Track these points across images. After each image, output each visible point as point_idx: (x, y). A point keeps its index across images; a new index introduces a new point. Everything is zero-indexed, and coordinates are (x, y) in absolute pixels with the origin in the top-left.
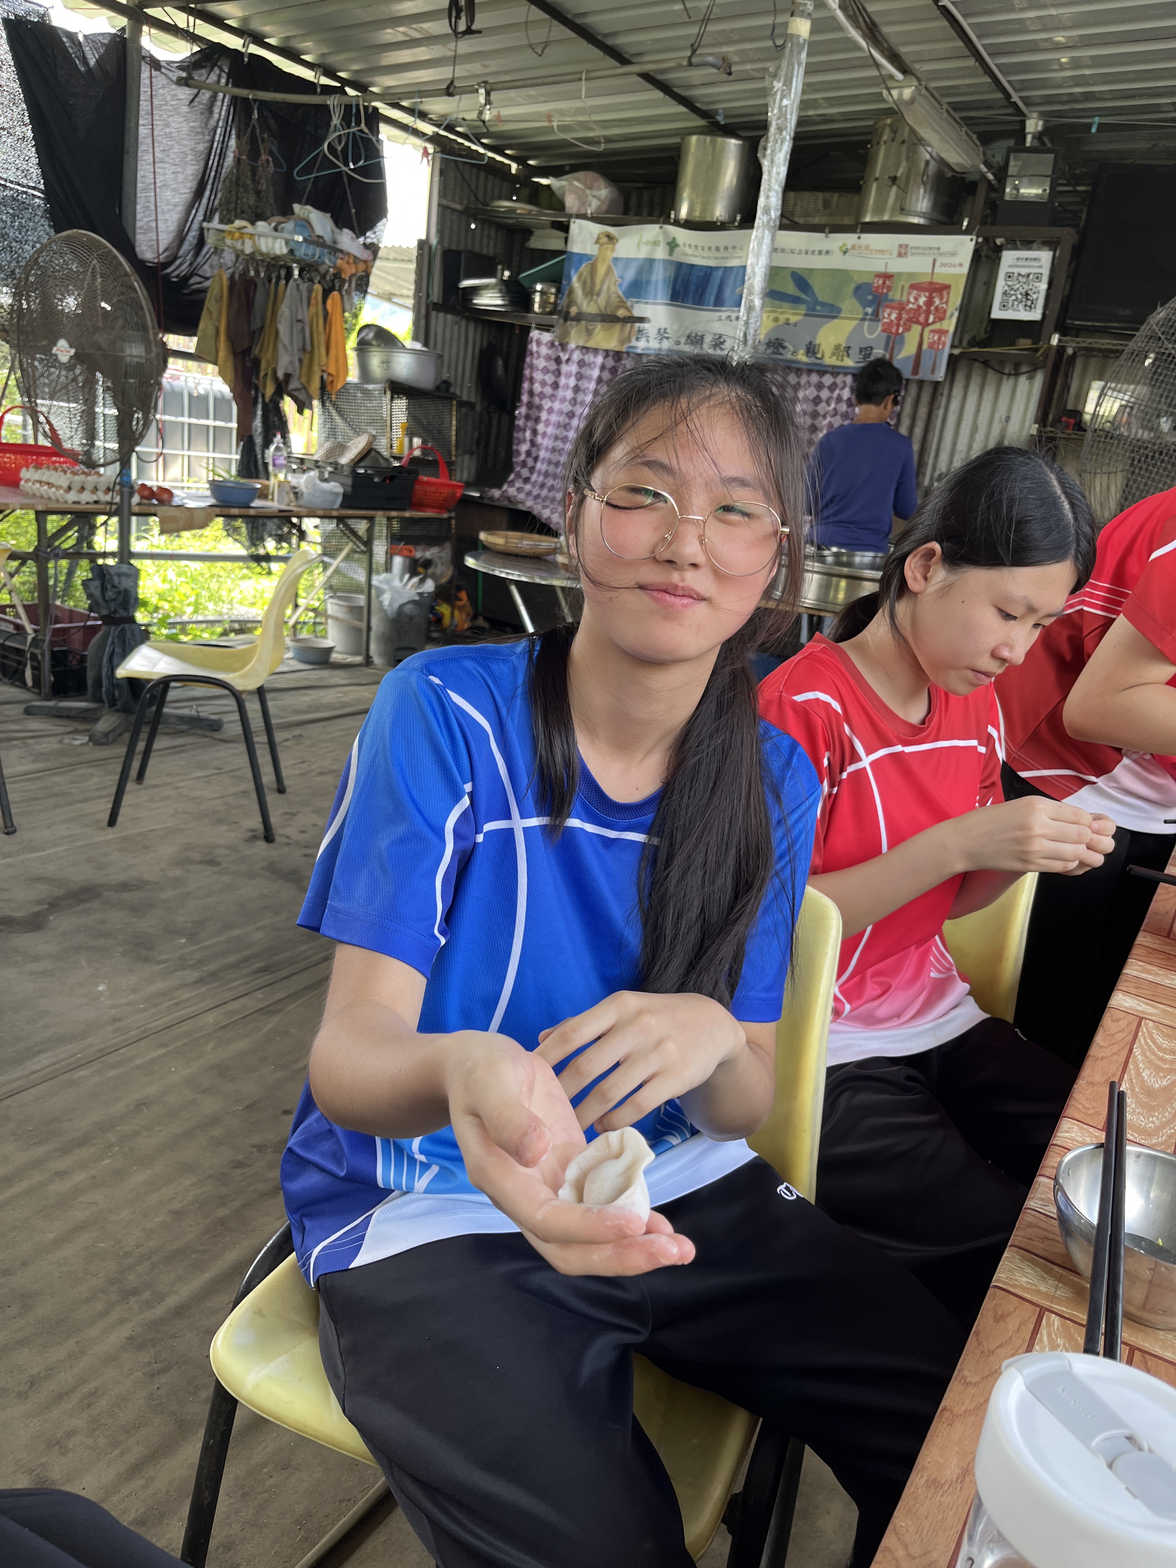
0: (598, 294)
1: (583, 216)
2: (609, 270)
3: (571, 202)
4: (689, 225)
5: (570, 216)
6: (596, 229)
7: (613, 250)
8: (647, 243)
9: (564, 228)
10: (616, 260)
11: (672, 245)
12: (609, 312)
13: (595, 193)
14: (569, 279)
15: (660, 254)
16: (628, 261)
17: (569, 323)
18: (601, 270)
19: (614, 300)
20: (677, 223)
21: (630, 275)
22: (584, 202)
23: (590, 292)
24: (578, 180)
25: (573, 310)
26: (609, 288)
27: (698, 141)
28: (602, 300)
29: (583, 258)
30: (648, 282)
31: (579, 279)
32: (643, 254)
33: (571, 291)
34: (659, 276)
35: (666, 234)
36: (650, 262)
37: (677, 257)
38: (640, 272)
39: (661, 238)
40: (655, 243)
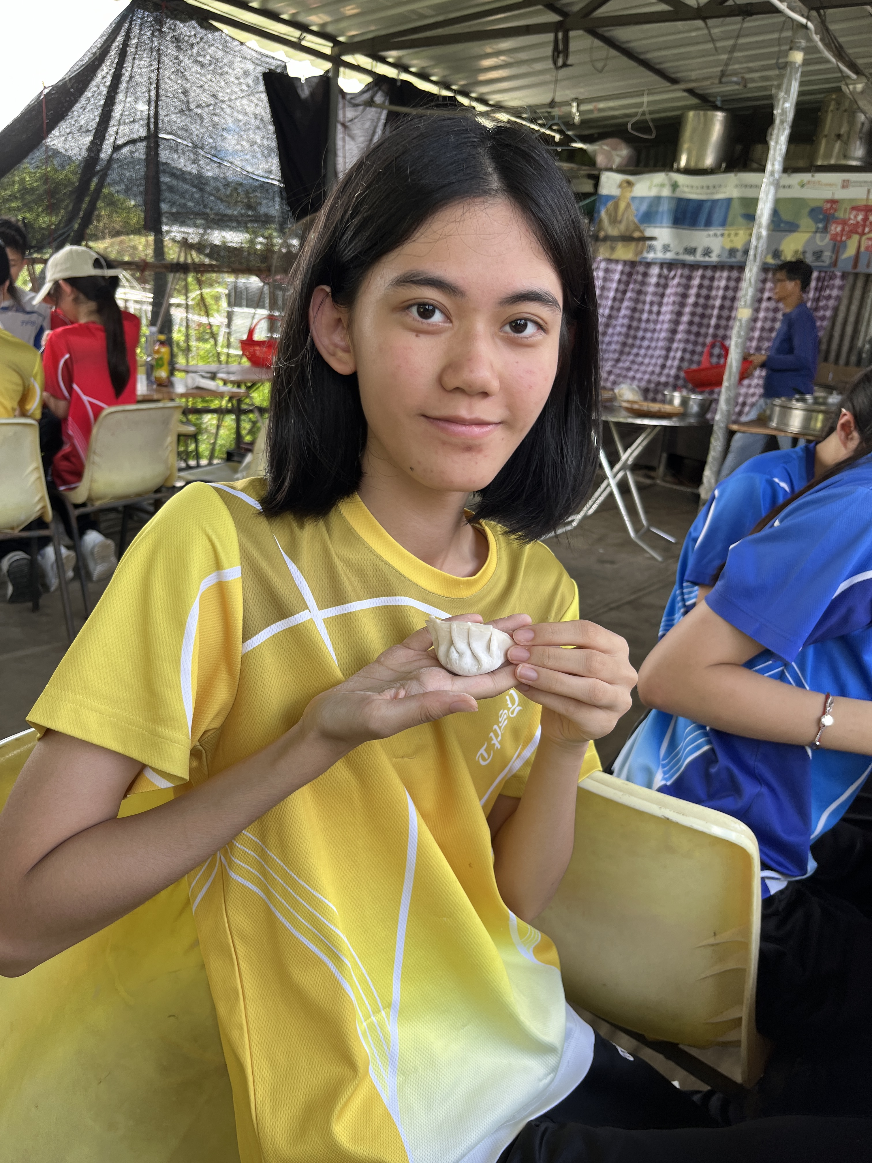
0: (620, 222)
1: (610, 170)
2: (628, 206)
3: (601, 160)
4: (688, 171)
5: (601, 170)
7: (631, 191)
8: (656, 186)
9: (596, 178)
10: (633, 198)
11: (675, 186)
12: (628, 234)
13: (619, 153)
14: (599, 212)
15: (666, 192)
16: (642, 199)
17: (598, 243)
18: (622, 205)
19: (632, 227)
20: (679, 171)
21: (644, 208)
22: (610, 158)
23: (614, 221)
24: (607, 145)
25: (602, 234)
26: (628, 218)
27: (694, 115)
28: (622, 227)
30: (657, 212)
32: (653, 193)
33: (601, 221)
34: (665, 207)
35: (670, 179)
36: (658, 199)
37: (679, 194)
38: (650, 206)
39: (666, 182)
40: (662, 185)
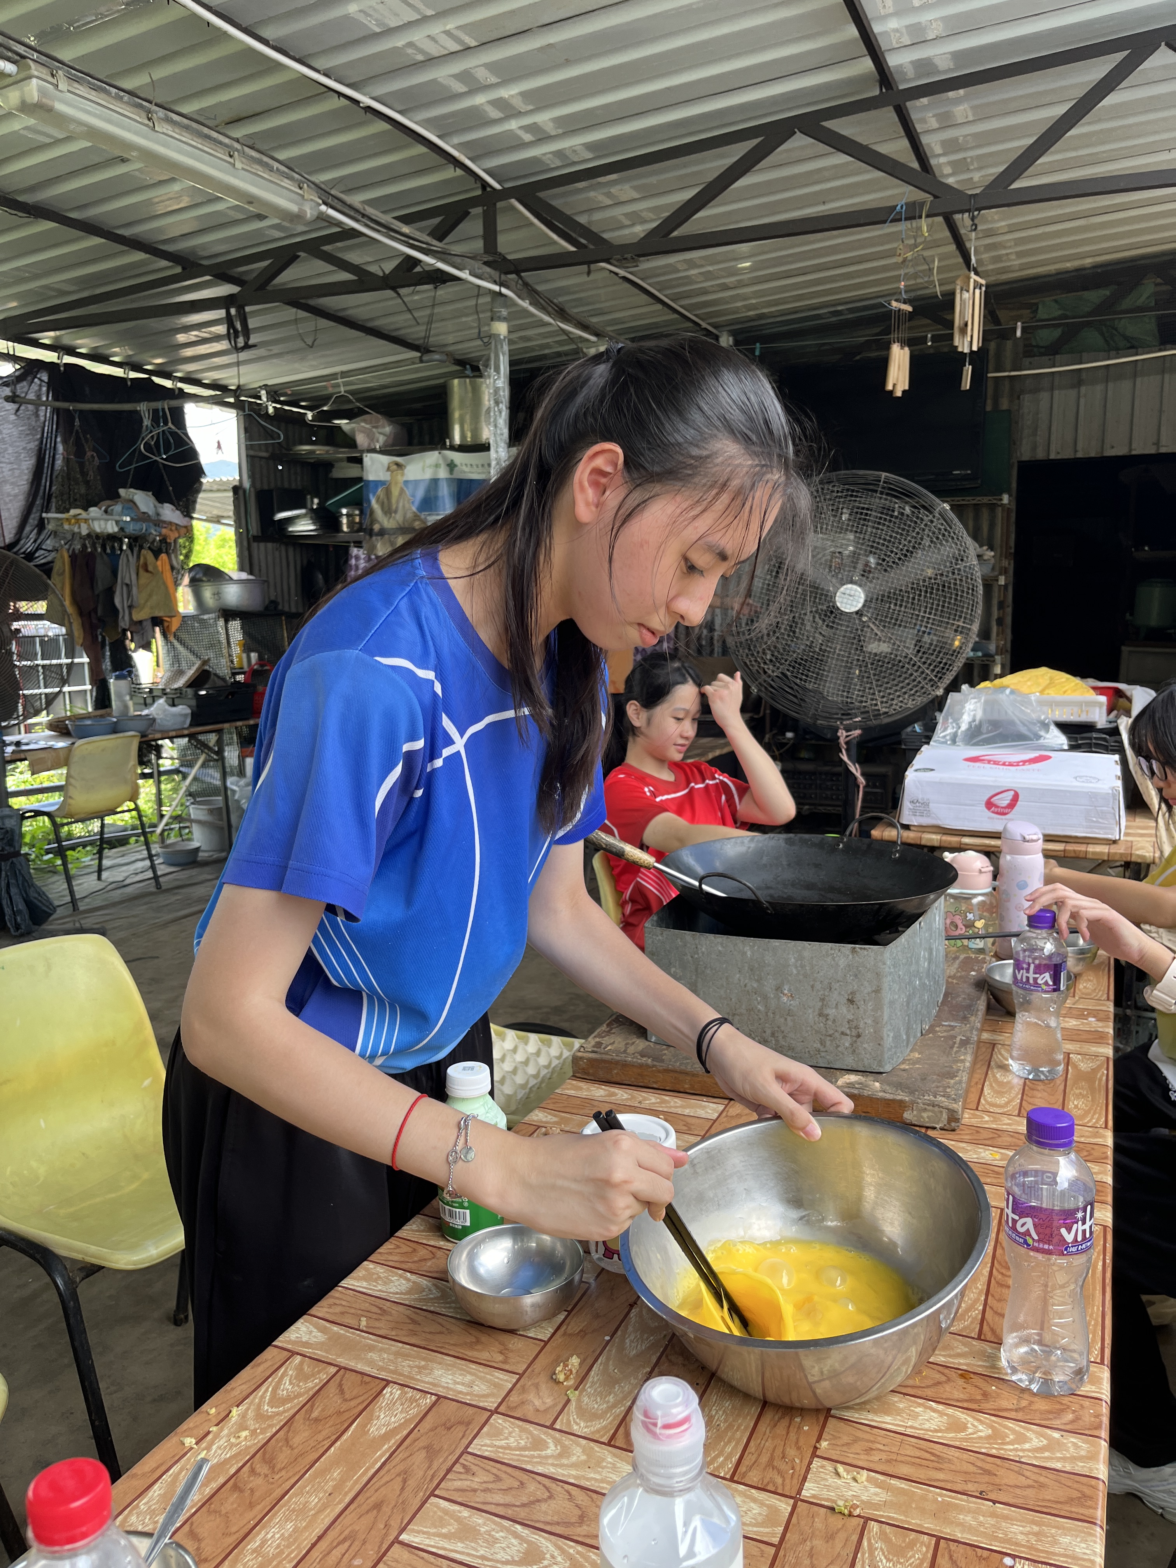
0: (396, 512)
1: (374, 451)
2: (402, 491)
3: (361, 440)
4: (463, 448)
5: (362, 452)
6: (385, 460)
7: (403, 475)
8: (430, 466)
9: (359, 461)
10: (406, 482)
11: (451, 466)
12: (407, 525)
13: (380, 430)
14: (369, 502)
15: (443, 474)
16: (417, 482)
17: (374, 538)
18: (395, 492)
19: (409, 515)
20: (452, 448)
21: (420, 493)
22: (372, 438)
23: (388, 511)
24: (365, 421)
25: (376, 527)
26: (404, 506)
27: (459, 383)
28: (399, 517)
29: (378, 483)
30: (436, 498)
31: (377, 501)
32: (428, 475)
33: (372, 512)
34: (445, 491)
35: (445, 458)
36: (435, 482)
37: (457, 475)
38: (428, 491)
39: (441, 462)
40: (437, 466)
